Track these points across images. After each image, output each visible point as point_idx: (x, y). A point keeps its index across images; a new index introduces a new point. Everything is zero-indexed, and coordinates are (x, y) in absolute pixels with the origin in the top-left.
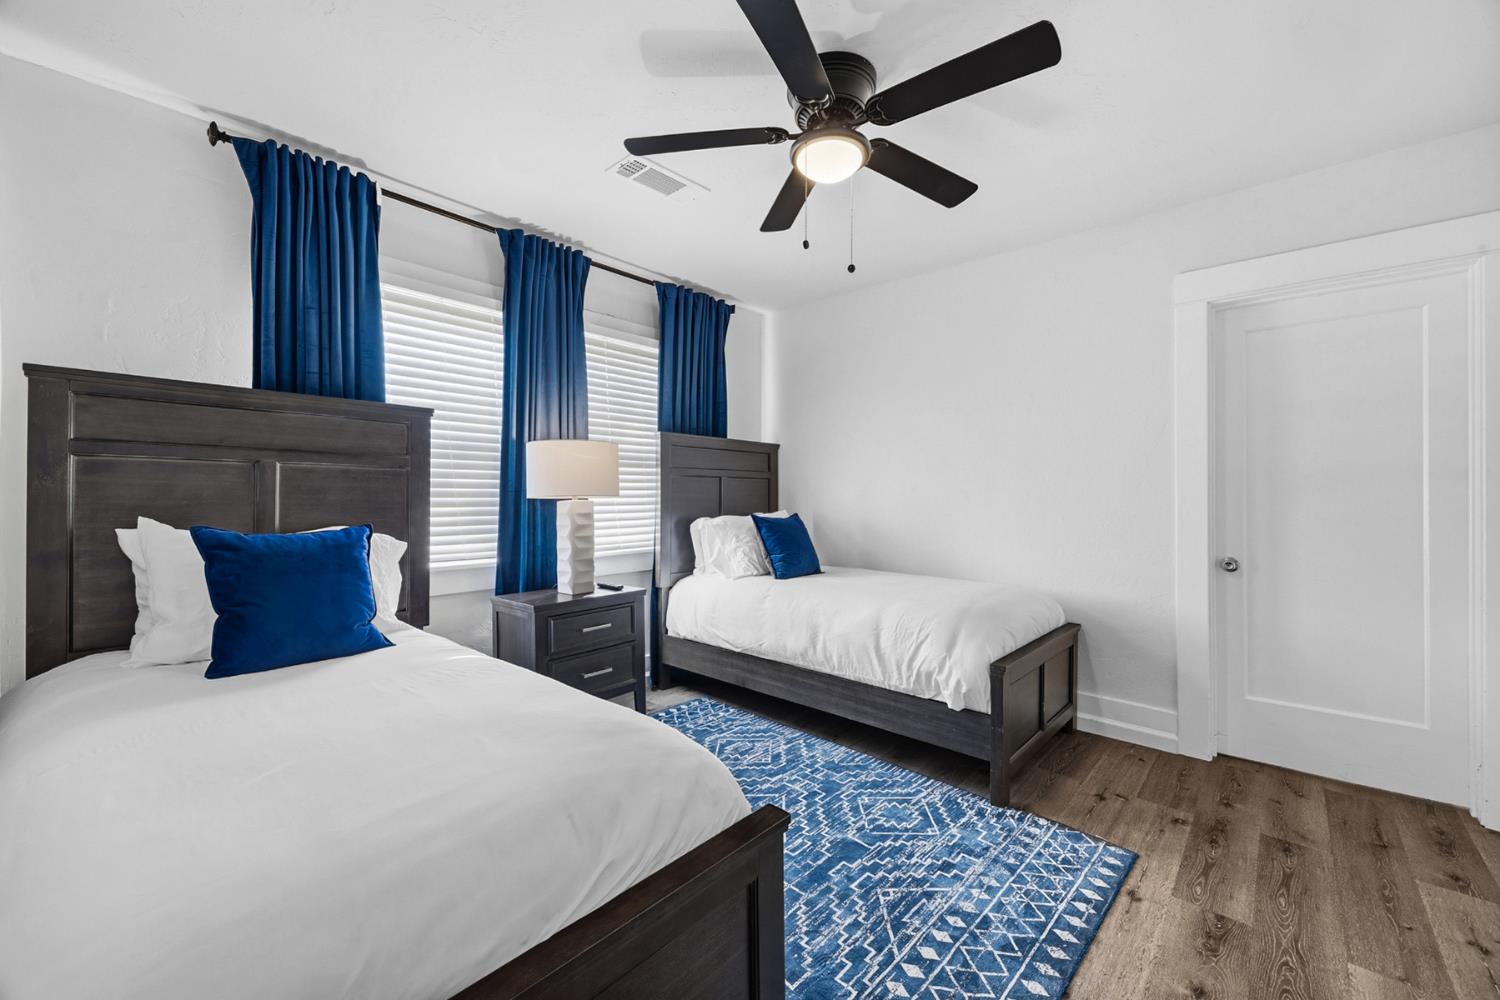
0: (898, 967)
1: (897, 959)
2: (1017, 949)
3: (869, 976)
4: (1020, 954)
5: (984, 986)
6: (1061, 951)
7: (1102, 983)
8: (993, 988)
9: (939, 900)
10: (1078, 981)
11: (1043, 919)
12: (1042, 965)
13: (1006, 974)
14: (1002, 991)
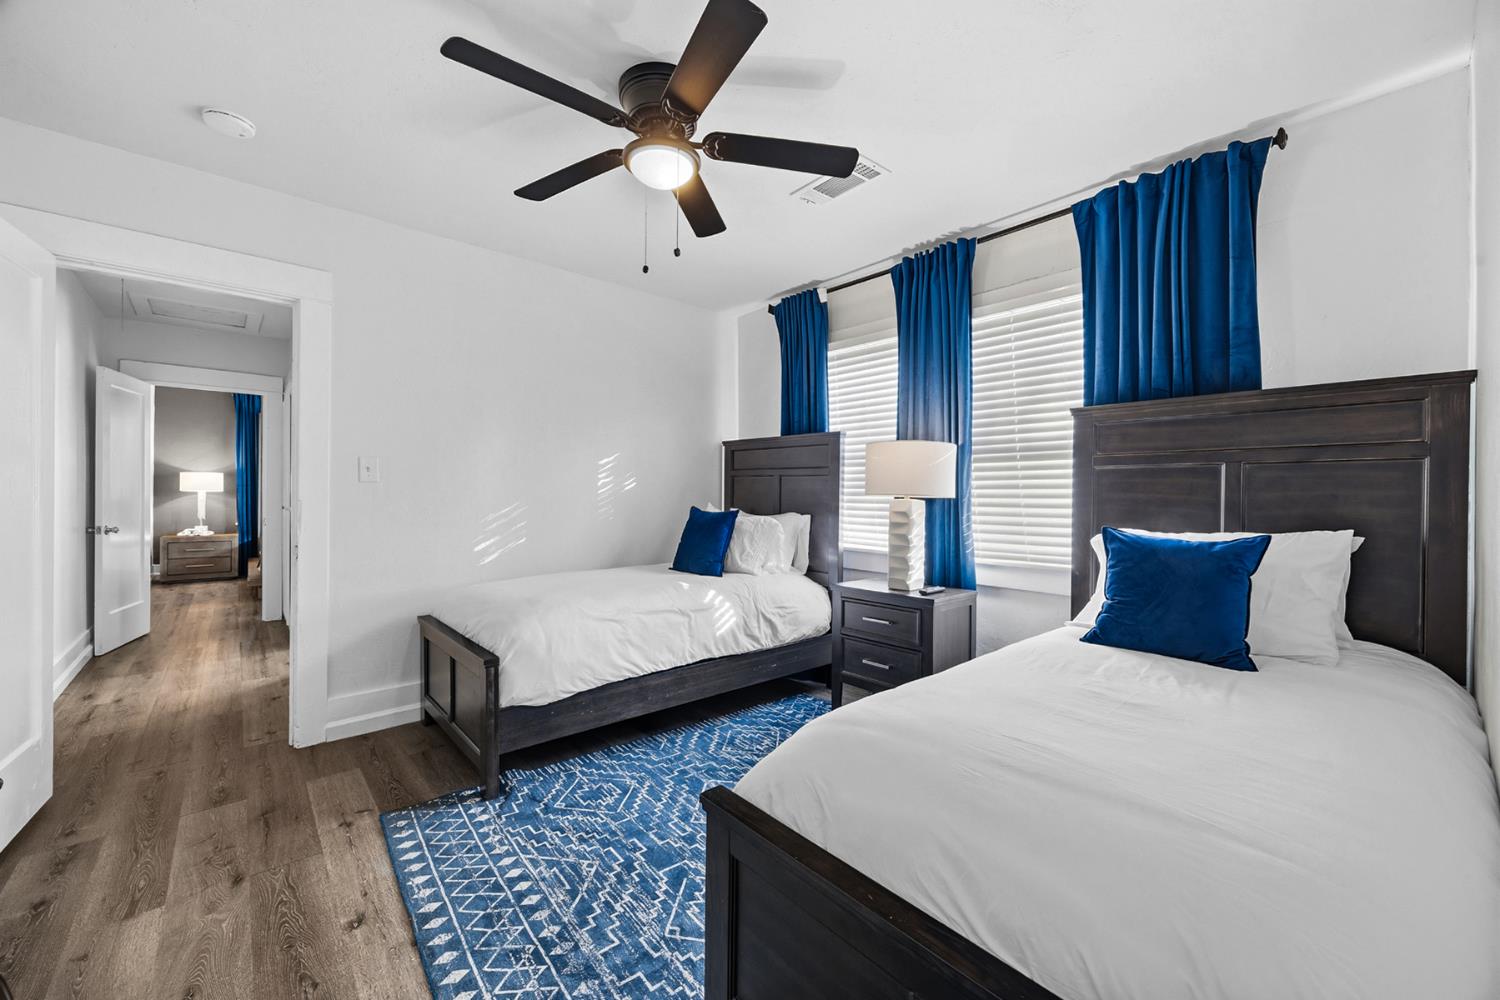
0: (515, 854)
1: (522, 856)
2: (475, 929)
3: (520, 840)
4: (468, 928)
5: (464, 893)
6: (445, 962)
7: (398, 979)
8: (457, 898)
9: (562, 898)
10: (415, 960)
11: (486, 969)
12: (447, 938)
13: (461, 910)
14: (450, 901)
